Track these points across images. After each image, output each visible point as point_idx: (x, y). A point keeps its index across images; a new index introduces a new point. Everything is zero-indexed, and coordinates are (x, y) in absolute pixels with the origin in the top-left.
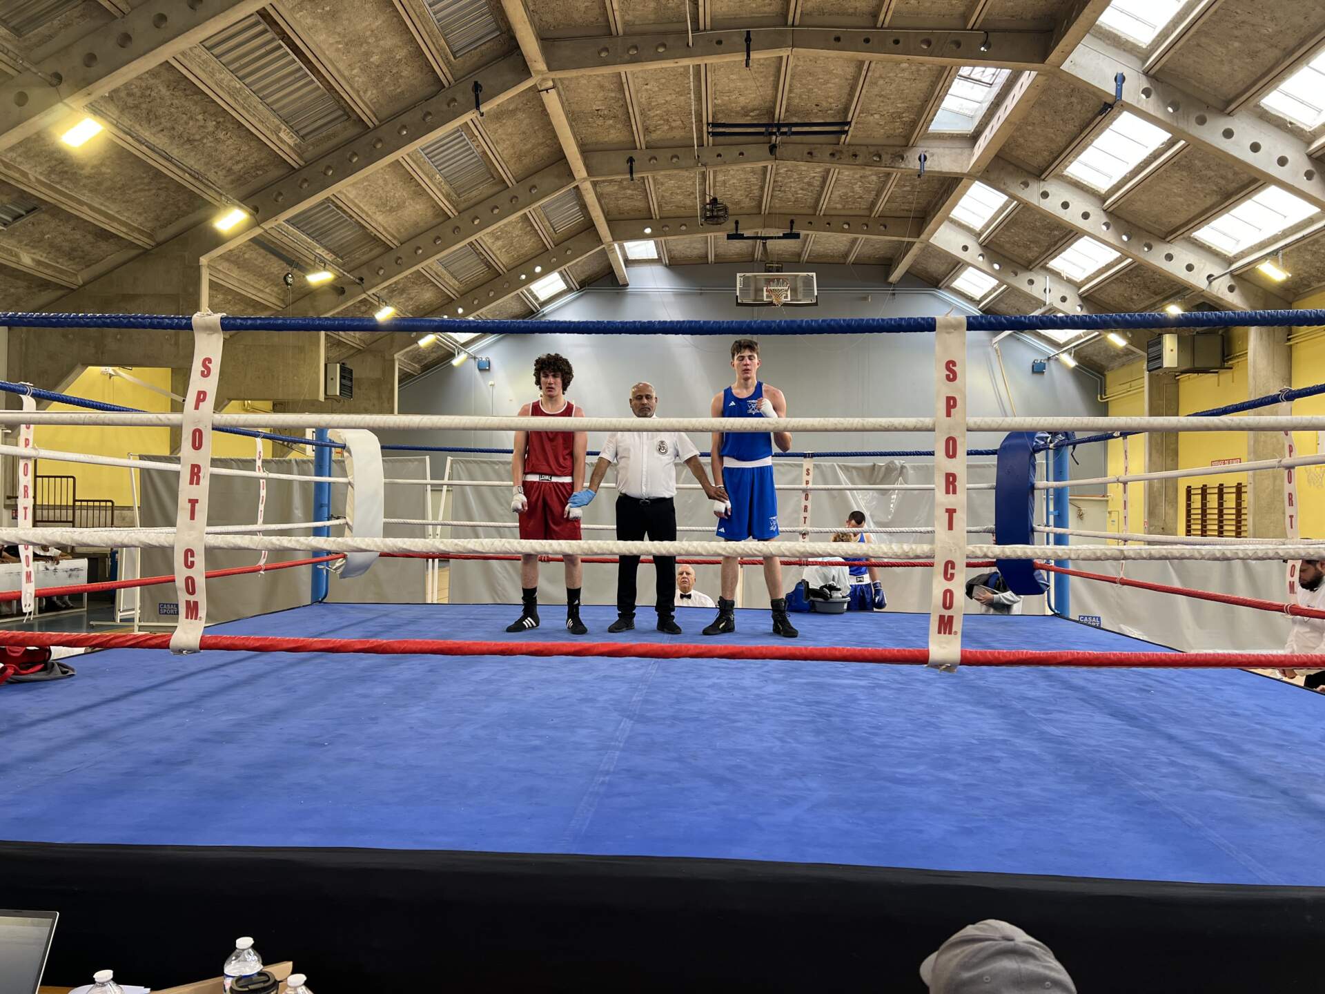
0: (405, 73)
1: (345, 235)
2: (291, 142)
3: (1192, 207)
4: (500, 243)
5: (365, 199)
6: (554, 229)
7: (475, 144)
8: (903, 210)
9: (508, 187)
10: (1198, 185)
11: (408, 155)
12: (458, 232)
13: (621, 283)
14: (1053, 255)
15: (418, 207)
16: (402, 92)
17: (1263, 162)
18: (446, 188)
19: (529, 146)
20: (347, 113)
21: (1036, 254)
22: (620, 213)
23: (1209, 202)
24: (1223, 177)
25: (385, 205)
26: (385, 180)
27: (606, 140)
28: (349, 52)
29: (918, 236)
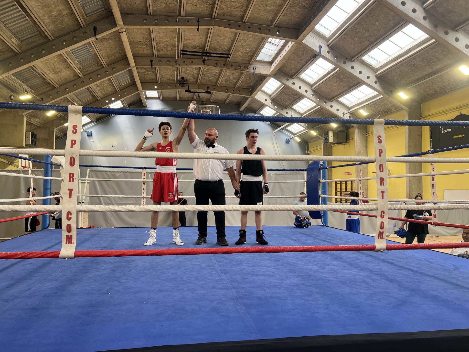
0: (66, 20)
1: (36, 81)
2: (16, 43)
3: (339, 90)
4: (99, 88)
5: (46, 68)
6: (120, 84)
7: (92, 50)
8: (246, 86)
9: (104, 67)
10: (341, 83)
11: (65, 52)
12: (83, 83)
13: (144, 105)
14: (294, 104)
15: (67, 72)
16: (64, 27)
17: (363, 77)
18: (79, 66)
19: (113, 53)
20: (41, 33)
21: (289, 103)
22: (145, 80)
23: (344, 89)
24: (349, 81)
25: (54, 71)
26: (54, 61)
27: (142, 53)
28: (44, 10)
29: (251, 95)
